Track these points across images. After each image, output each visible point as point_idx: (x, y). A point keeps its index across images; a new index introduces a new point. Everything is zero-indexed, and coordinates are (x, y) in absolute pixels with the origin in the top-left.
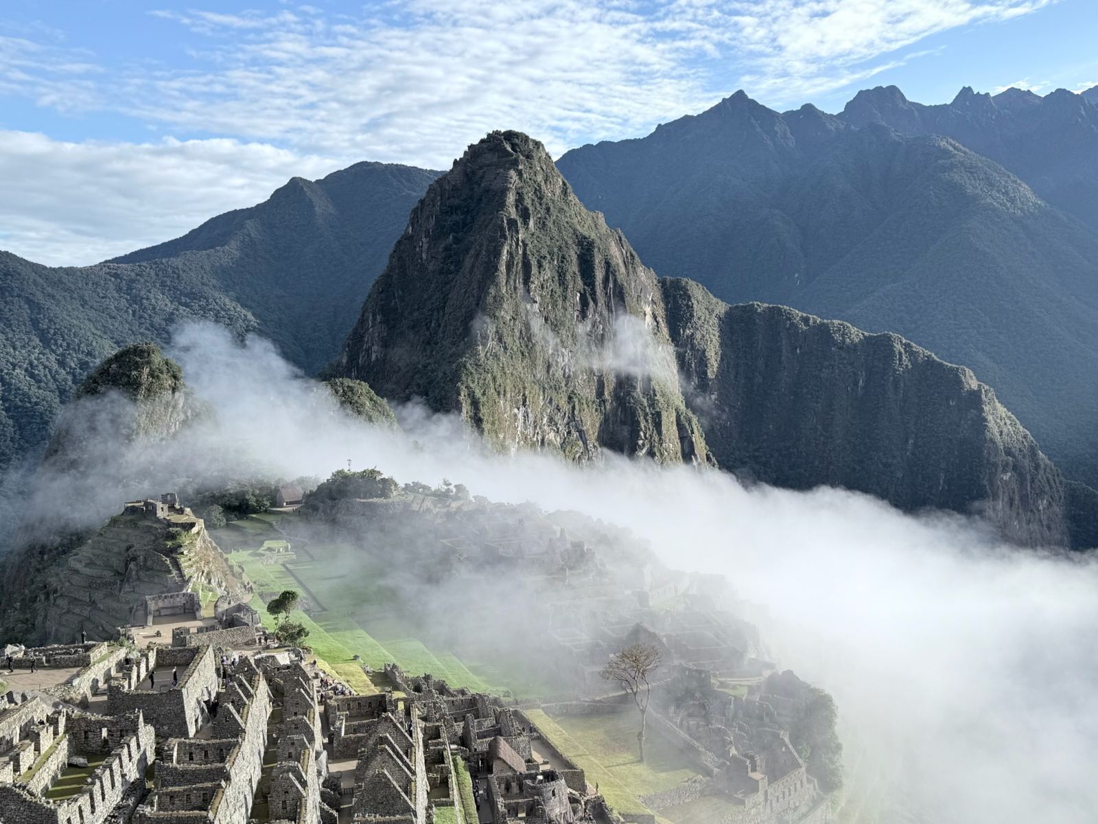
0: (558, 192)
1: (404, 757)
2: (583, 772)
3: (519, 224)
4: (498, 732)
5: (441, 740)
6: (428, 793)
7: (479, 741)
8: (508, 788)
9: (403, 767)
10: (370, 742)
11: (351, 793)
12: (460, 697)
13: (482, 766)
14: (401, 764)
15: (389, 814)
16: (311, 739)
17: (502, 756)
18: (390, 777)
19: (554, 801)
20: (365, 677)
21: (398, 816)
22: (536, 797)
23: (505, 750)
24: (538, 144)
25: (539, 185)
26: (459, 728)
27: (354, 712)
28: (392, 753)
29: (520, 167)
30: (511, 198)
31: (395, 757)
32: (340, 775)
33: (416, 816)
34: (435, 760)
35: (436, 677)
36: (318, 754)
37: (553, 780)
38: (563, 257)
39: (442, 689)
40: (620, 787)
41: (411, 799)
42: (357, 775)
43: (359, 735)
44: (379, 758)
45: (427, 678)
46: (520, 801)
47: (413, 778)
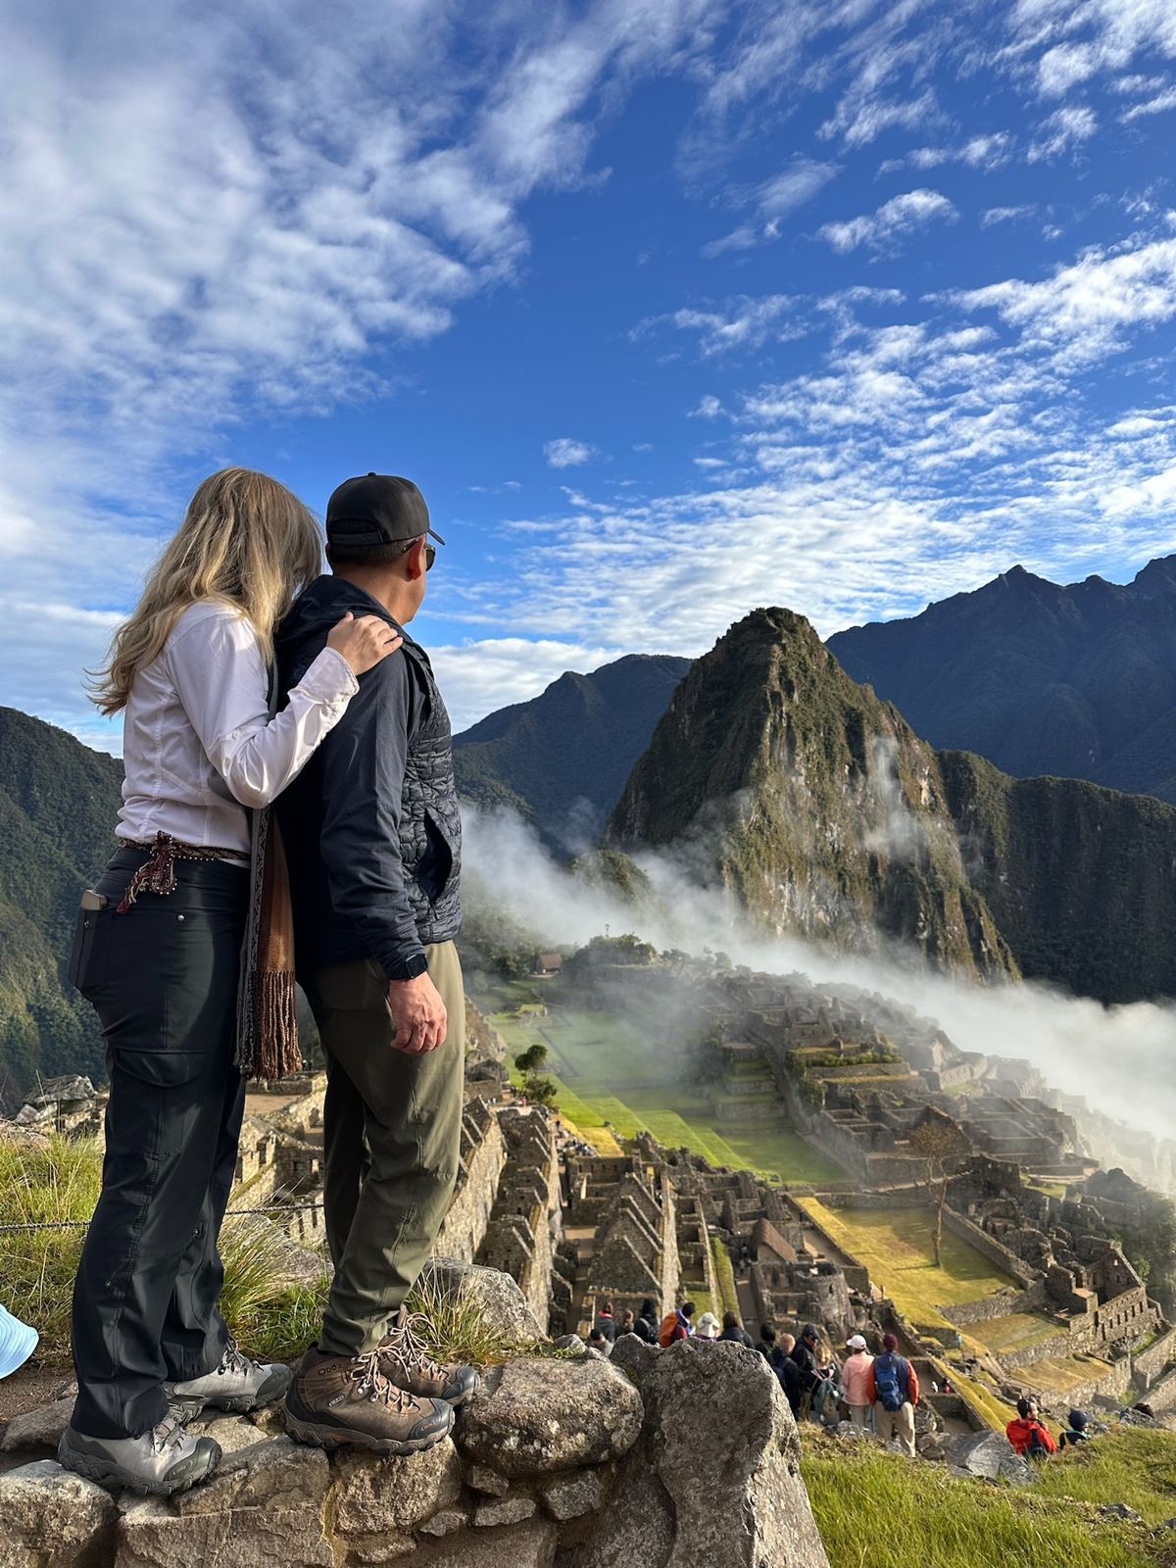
0: (823, 665)
1: (650, 1226)
2: (866, 1270)
3: (783, 697)
4: (765, 1215)
5: (696, 1215)
6: (680, 1275)
7: (741, 1223)
8: (775, 1280)
9: (648, 1237)
10: (612, 1207)
11: (587, 1263)
12: (720, 1175)
13: (744, 1252)
14: (646, 1233)
15: (630, 1290)
16: (545, 1196)
17: (767, 1241)
18: (630, 1245)
19: (832, 1299)
20: (614, 1144)
21: (640, 1293)
22: (809, 1292)
23: (771, 1234)
24: (802, 619)
25: (804, 658)
26: (718, 1207)
27: (598, 1175)
28: (635, 1218)
29: (784, 641)
30: (774, 672)
31: (638, 1223)
32: (579, 1243)
33: (661, 1295)
34: (688, 1237)
35: (693, 1152)
36: (551, 1213)
37: (830, 1273)
38: (830, 729)
39: (701, 1165)
40: (912, 1293)
41: (656, 1276)
42: (595, 1244)
43: (600, 1198)
44: (619, 1224)
45: (684, 1151)
46: (790, 1294)
47: (660, 1252)
